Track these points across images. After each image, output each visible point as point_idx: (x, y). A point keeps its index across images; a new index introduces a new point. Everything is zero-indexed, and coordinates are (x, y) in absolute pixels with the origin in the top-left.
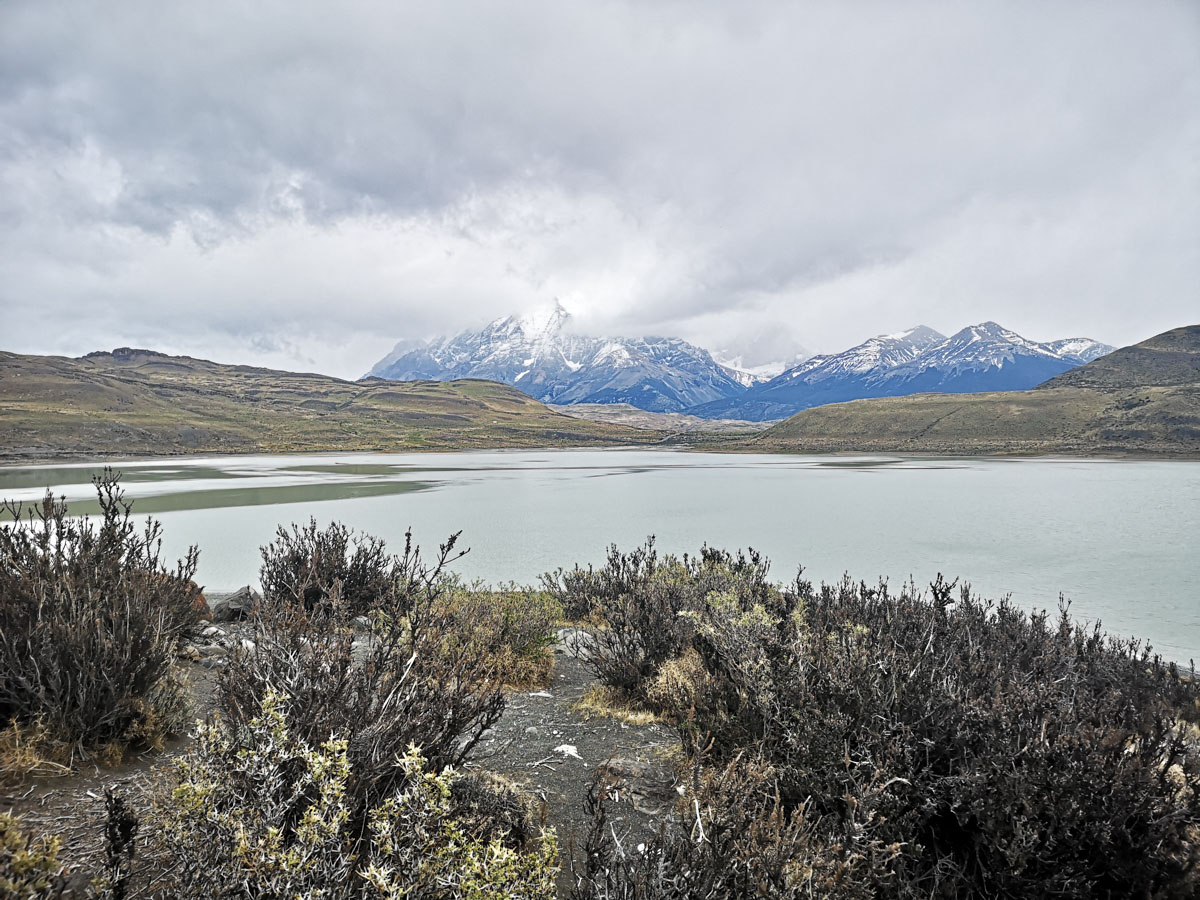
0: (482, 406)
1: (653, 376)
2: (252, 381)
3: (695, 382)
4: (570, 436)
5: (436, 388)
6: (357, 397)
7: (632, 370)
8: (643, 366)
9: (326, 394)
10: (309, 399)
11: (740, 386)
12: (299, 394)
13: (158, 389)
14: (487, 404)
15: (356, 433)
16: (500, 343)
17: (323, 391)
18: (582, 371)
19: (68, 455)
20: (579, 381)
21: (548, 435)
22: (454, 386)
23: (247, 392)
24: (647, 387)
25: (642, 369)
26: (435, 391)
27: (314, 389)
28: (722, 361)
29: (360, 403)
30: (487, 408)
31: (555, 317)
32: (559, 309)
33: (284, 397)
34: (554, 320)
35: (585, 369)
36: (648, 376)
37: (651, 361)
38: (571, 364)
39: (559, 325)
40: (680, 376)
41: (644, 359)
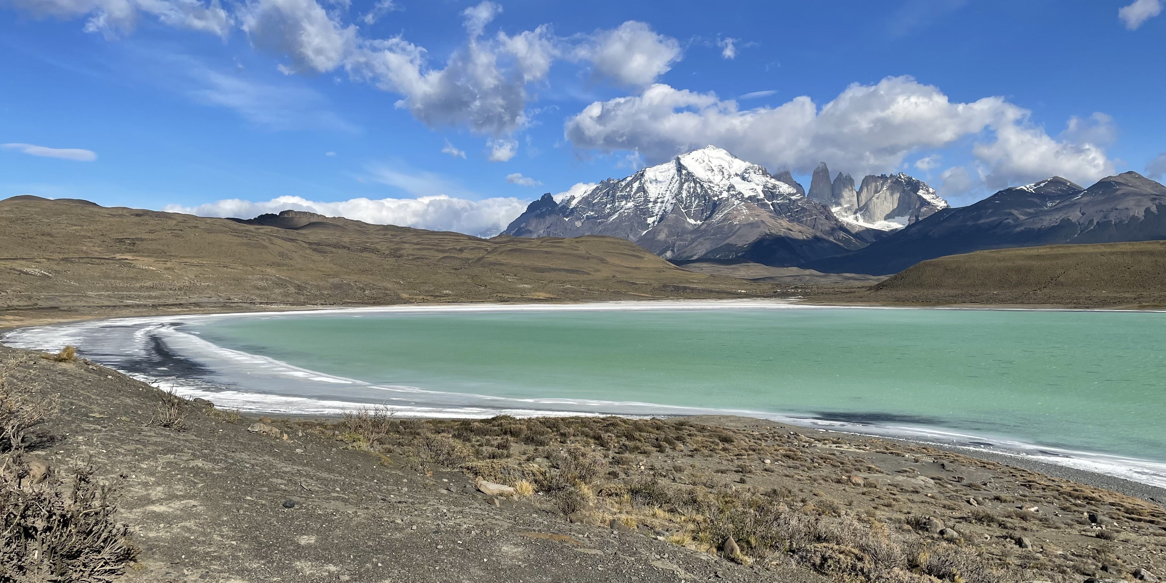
0: (603, 261)
1: (773, 231)
2: (397, 239)
3: (816, 237)
4: (685, 289)
5: (559, 245)
6: (489, 253)
7: (752, 225)
8: (763, 222)
9: (461, 250)
10: (446, 255)
12: (438, 251)
13: (315, 247)
14: (608, 259)
15: (485, 286)
16: (624, 203)
17: (458, 248)
18: (703, 227)
19: (234, 305)
20: (699, 237)
22: (577, 242)
23: (392, 249)
25: (762, 225)
26: (559, 247)
27: (450, 246)
28: (843, 216)
29: (491, 258)
30: (607, 263)
31: (676, 177)
33: (425, 253)
34: (675, 179)
35: (705, 225)
36: (768, 232)
37: (770, 217)
38: (692, 221)
39: (681, 185)
40: (800, 232)
41: (764, 215)
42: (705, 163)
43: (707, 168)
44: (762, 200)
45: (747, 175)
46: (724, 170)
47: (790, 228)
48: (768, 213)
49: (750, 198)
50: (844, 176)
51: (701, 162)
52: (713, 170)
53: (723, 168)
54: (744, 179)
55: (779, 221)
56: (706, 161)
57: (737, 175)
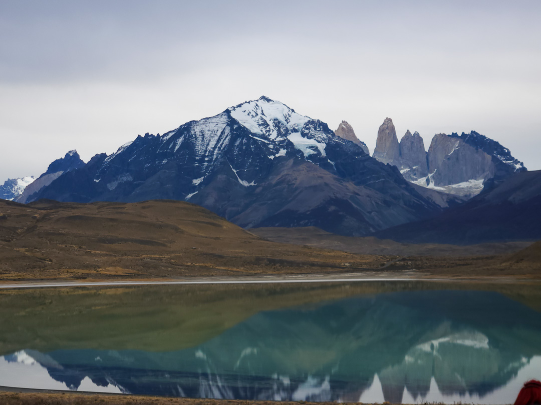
0: (177, 229)
1: (338, 195)
3: (385, 202)
4: (282, 262)
6: (38, 221)
7: (315, 188)
8: (326, 184)
11: (435, 206)
15: (51, 261)
18: (258, 190)
21: (257, 261)
24: (332, 208)
25: (326, 189)
28: (414, 179)
29: (46, 227)
30: (182, 232)
31: (227, 131)
32: (232, 122)
34: (226, 134)
35: (261, 188)
36: (333, 196)
37: (335, 179)
38: (245, 184)
39: (233, 140)
40: (368, 196)
41: (328, 177)
42: (258, 117)
43: (261, 122)
44: (325, 159)
45: (307, 131)
46: (280, 125)
47: (357, 191)
48: (332, 175)
49: (310, 157)
50: (412, 134)
51: (254, 115)
52: (268, 125)
53: (279, 122)
54: (303, 135)
55: (344, 184)
56: (260, 115)
57: (295, 131)
